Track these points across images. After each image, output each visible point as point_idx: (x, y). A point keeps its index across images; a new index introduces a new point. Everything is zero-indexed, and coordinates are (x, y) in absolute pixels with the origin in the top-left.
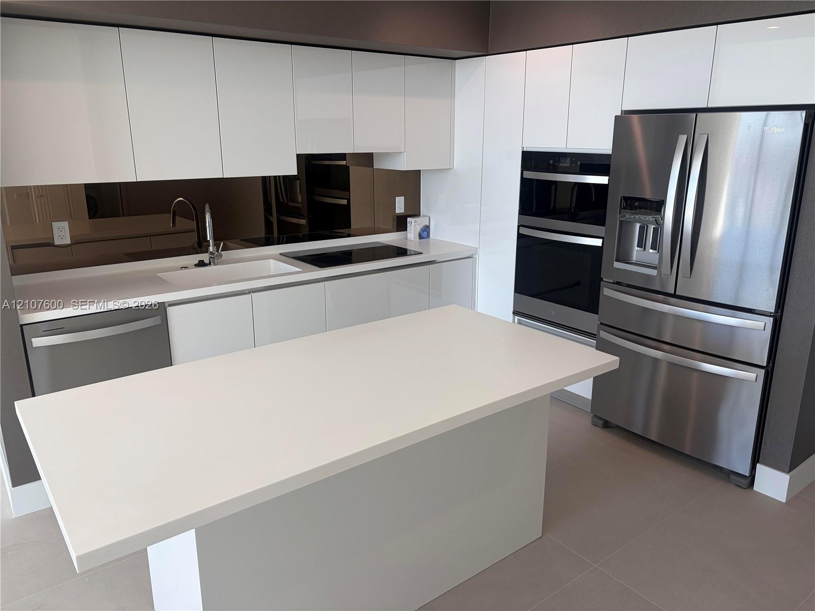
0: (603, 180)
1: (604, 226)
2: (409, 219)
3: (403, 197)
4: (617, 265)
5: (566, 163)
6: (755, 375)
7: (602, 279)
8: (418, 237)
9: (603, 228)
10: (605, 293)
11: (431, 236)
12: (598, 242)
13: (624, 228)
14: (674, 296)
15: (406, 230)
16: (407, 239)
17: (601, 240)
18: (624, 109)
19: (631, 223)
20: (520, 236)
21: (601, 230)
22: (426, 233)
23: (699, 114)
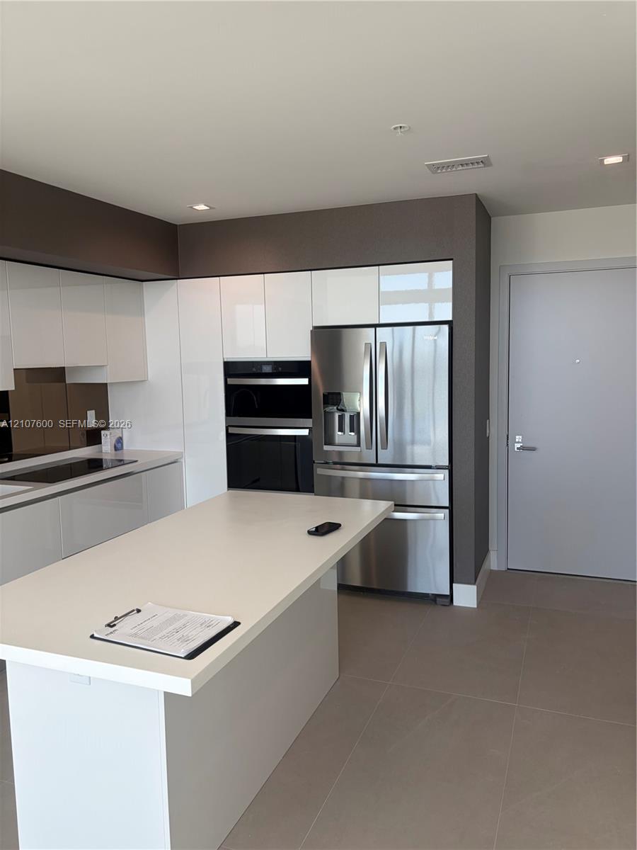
0: (305, 381)
1: (311, 418)
2: (103, 432)
3: (94, 411)
4: (326, 448)
5: (267, 369)
6: (443, 515)
7: (314, 462)
8: (113, 449)
9: (311, 420)
10: (318, 473)
11: (125, 448)
12: (305, 432)
13: (328, 417)
14: (377, 465)
15: (101, 443)
16: (101, 452)
17: (308, 430)
18: (314, 325)
19: (332, 414)
20: (228, 435)
21: (309, 422)
22: (120, 444)
23: (378, 329)
